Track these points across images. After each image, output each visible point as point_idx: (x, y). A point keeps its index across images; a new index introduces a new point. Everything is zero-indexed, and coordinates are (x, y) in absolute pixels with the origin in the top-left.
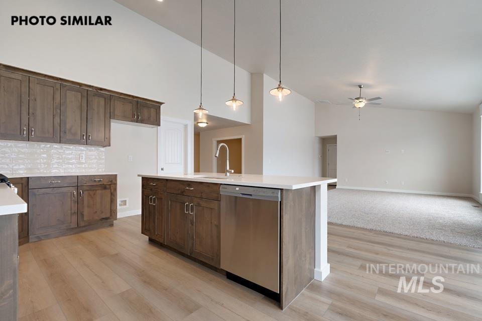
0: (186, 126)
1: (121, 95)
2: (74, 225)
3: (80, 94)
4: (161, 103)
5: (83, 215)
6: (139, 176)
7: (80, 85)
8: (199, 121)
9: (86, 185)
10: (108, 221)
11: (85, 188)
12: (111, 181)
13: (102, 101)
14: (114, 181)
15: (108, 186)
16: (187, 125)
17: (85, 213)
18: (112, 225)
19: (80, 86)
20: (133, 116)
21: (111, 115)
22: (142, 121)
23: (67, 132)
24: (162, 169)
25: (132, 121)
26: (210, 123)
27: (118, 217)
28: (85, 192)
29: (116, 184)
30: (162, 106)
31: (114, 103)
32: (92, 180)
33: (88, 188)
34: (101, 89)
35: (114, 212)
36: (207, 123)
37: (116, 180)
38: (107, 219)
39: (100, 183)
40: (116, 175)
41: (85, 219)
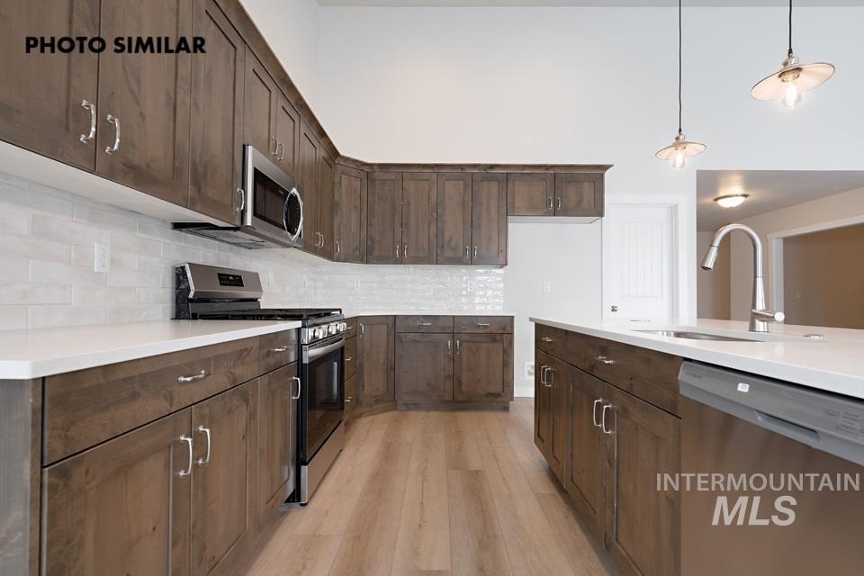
0: (673, 210)
1: (524, 169)
2: (448, 397)
3: (462, 182)
4: (605, 168)
5: (460, 382)
6: (531, 319)
7: (462, 167)
8: (722, 194)
9: (466, 331)
10: (499, 399)
11: (465, 337)
12: (504, 328)
13: (494, 186)
14: (508, 328)
15: (498, 337)
16: (676, 206)
17: (464, 380)
18: (506, 409)
19: (462, 169)
20: (548, 205)
21: (509, 210)
22: (565, 212)
23: (446, 246)
24: (614, 309)
25: (545, 215)
26: (755, 196)
27: (515, 395)
28: (465, 345)
29: (512, 334)
30: (607, 174)
31: (514, 185)
32: (473, 324)
33: (467, 338)
34: (492, 166)
35: (508, 386)
36: (745, 196)
37: (512, 327)
38: (496, 395)
39: (486, 331)
40: (513, 317)
41: (464, 389)
